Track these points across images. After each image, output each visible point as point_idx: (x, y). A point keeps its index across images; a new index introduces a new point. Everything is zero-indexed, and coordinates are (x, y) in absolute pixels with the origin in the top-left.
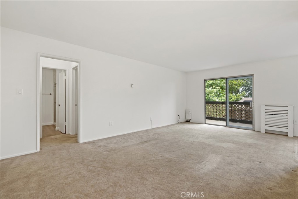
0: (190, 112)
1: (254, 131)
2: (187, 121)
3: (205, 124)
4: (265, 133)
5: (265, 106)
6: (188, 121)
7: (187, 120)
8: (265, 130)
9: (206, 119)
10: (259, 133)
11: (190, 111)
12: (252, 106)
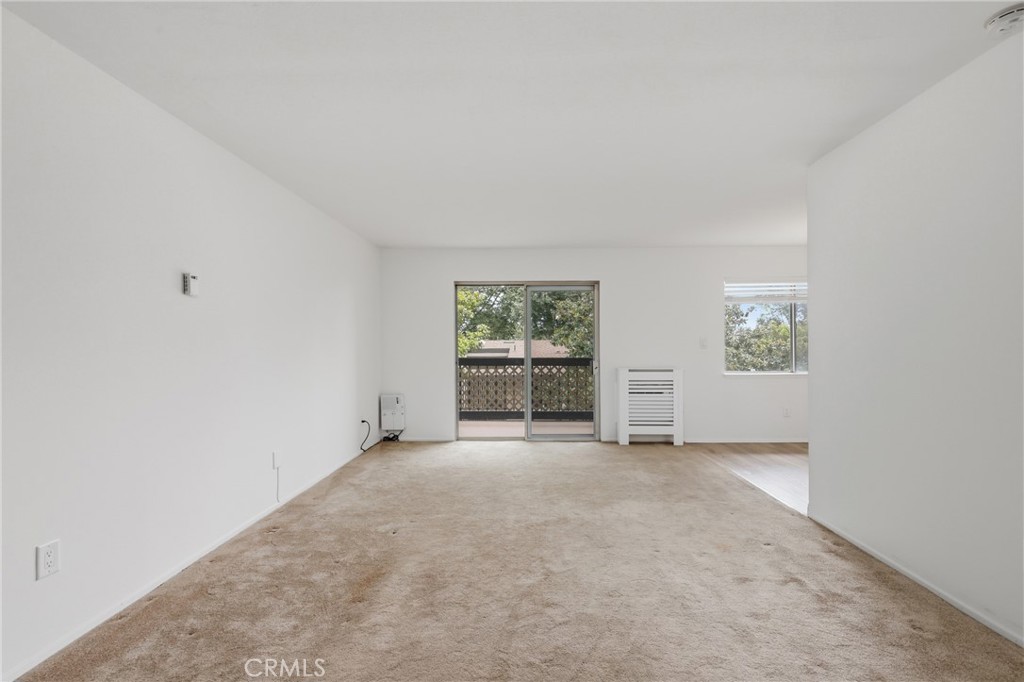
0: (401, 403)
1: (600, 441)
2: (387, 439)
3: (458, 439)
4: (628, 443)
5: (630, 371)
6: (390, 440)
7: (386, 435)
8: (630, 435)
9: (461, 419)
10: (615, 446)
11: (401, 398)
12: (595, 371)
